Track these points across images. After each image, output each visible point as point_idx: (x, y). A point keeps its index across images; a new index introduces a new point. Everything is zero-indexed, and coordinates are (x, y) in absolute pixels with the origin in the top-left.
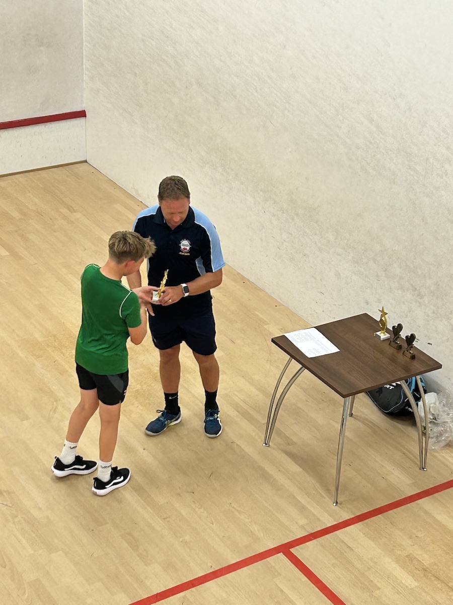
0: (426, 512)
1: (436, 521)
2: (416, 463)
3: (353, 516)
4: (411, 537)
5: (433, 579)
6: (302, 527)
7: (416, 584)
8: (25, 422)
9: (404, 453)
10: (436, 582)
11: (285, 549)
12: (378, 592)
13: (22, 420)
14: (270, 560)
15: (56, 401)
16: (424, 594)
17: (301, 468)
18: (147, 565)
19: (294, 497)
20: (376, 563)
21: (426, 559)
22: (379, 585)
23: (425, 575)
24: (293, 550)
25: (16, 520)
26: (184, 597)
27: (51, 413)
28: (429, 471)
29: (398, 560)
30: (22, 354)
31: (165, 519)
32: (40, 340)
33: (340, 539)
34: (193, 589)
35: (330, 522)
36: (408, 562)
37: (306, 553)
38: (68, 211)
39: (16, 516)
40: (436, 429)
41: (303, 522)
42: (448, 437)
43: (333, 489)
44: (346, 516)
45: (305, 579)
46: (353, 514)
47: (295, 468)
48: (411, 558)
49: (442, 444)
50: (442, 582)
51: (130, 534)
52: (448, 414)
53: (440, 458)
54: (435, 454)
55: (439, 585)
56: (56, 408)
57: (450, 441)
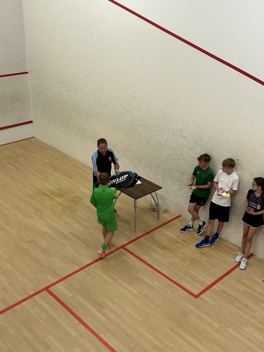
0: (162, 231)
1: (165, 233)
2: (156, 218)
5: (167, 250)
6: (127, 240)
7: (163, 252)
8: (33, 220)
11: (123, 247)
13: (32, 219)
14: (119, 251)
15: (42, 212)
16: (165, 254)
18: (82, 257)
20: (150, 247)
21: (165, 245)
22: (152, 254)
23: (165, 249)
24: (125, 247)
25: (38, 249)
26: (95, 265)
27: (41, 216)
28: (160, 220)
29: (157, 246)
30: (27, 199)
31: (84, 243)
32: (32, 194)
33: (139, 242)
34: (98, 262)
35: (135, 238)
37: (129, 247)
38: (31, 153)
39: (38, 248)
44: (139, 235)
45: (130, 255)
48: (160, 245)
49: (163, 211)
50: (170, 250)
51: (74, 249)
53: (163, 216)
54: (161, 215)
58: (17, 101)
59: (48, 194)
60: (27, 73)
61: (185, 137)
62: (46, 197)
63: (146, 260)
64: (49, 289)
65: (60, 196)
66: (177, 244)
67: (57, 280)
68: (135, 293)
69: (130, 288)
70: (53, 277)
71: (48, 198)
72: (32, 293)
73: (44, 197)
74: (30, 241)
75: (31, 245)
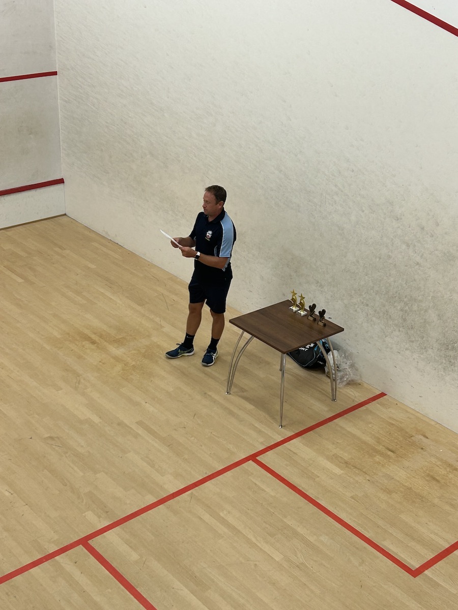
0: (341, 427)
1: (349, 432)
2: (328, 397)
3: (294, 434)
4: (333, 444)
5: (352, 468)
6: (262, 443)
7: (342, 472)
8: (60, 392)
9: (320, 392)
10: (355, 470)
11: (253, 457)
12: (318, 479)
13: (57, 391)
14: (244, 465)
15: (79, 376)
16: (348, 478)
17: (254, 406)
18: (163, 476)
19: (253, 425)
20: (314, 461)
21: (346, 456)
22: (319, 475)
23: (347, 467)
24: (258, 458)
25: (67, 455)
26: (192, 493)
27: (77, 384)
28: (338, 401)
29: (328, 458)
30: (48, 347)
31: (169, 446)
32: (59, 337)
33: (288, 449)
34: (197, 488)
35: (280, 439)
36: (334, 459)
37: (267, 459)
39: (67, 452)
40: (339, 374)
41: (261, 440)
42: (347, 379)
43: (278, 418)
44: (289, 434)
45: (269, 475)
46: (294, 432)
47: (250, 406)
48: (336, 456)
49: (344, 383)
50: (358, 469)
51: (147, 457)
52: (346, 363)
53: (344, 392)
54: (341, 390)
55: (357, 472)
56: (80, 381)
57: (350, 381)
58: (31, 136)
59: (93, 337)
60: (55, 73)
61: (399, 217)
62: (87, 344)
63: (303, 488)
64: (90, 542)
65: (119, 342)
66: (375, 456)
67: (106, 523)
68: (277, 559)
69: (266, 548)
70: (99, 517)
71: (93, 347)
72: (53, 548)
73: (84, 343)
74: (51, 438)
75: (54, 447)
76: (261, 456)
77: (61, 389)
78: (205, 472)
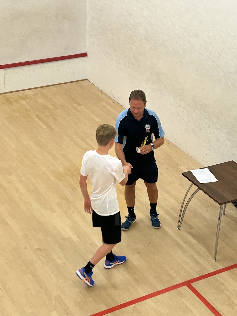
3: (224, 267)
11: (188, 283)
13: (52, 213)
15: (70, 203)
17: (197, 241)
18: (115, 290)
19: (193, 257)
27: (67, 209)
33: (217, 279)
37: (199, 286)
38: (77, 105)
39: (49, 262)
41: (197, 269)
43: (214, 253)
47: (193, 241)
56: (70, 207)
58: (65, 20)
74: (40, 249)
75: (40, 256)
76: (194, 283)
77: (55, 212)
78: (148, 290)
